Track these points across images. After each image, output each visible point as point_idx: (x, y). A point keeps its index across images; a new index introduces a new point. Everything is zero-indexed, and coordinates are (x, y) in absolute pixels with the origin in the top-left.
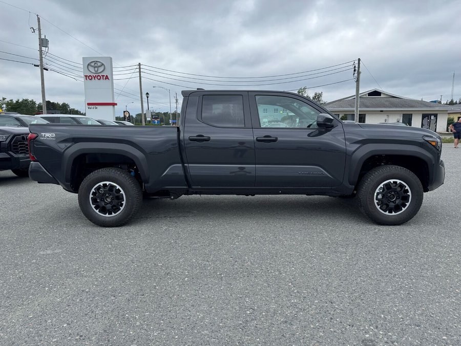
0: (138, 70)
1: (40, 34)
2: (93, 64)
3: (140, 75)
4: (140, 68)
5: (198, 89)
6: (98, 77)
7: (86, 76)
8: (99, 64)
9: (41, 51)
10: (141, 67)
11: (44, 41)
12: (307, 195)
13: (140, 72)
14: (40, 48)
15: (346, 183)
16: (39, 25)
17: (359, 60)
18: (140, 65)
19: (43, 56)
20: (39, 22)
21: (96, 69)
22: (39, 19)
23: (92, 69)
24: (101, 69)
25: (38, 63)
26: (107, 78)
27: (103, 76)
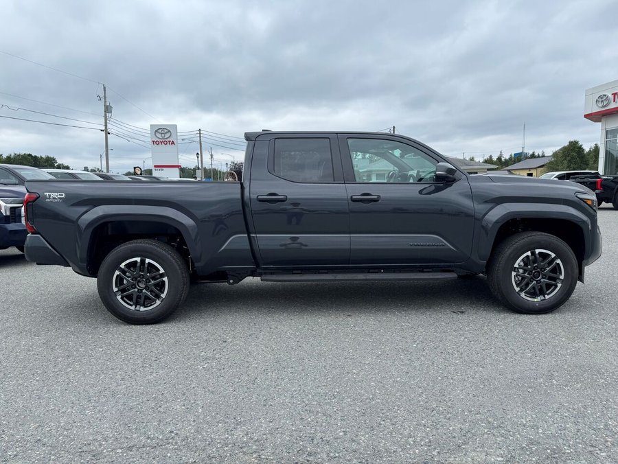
0: (198, 135)
1: (105, 102)
2: (160, 131)
3: (200, 139)
6: (165, 142)
7: (154, 141)
8: (166, 131)
10: (201, 132)
11: (109, 108)
13: (200, 137)
14: (106, 115)
16: (105, 93)
17: (394, 127)
18: (200, 130)
19: (108, 121)
20: (105, 90)
21: (163, 135)
22: (104, 88)
23: (159, 136)
24: (167, 135)
25: (103, 128)
26: (173, 143)
27: (169, 141)
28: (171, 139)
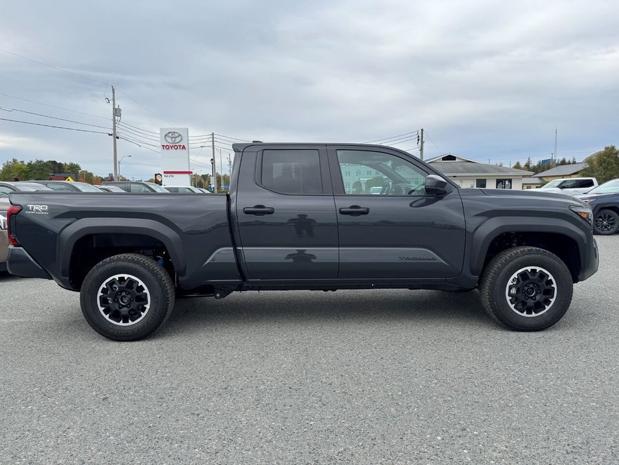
0: (211, 140)
1: (114, 104)
2: (170, 135)
3: (213, 144)
4: (213, 138)
5: (254, 142)
6: (175, 147)
7: (163, 146)
8: (176, 135)
9: (114, 120)
10: (215, 136)
11: (118, 110)
12: (410, 289)
13: (213, 141)
14: (114, 118)
15: (467, 272)
16: (114, 96)
17: (422, 130)
18: (213, 134)
19: (117, 125)
20: (114, 93)
21: (173, 139)
22: (113, 90)
23: (169, 139)
24: (178, 139)
25: (112, 132)
26: (184, 147)
27: (180, 146)
28: (182, 144)
